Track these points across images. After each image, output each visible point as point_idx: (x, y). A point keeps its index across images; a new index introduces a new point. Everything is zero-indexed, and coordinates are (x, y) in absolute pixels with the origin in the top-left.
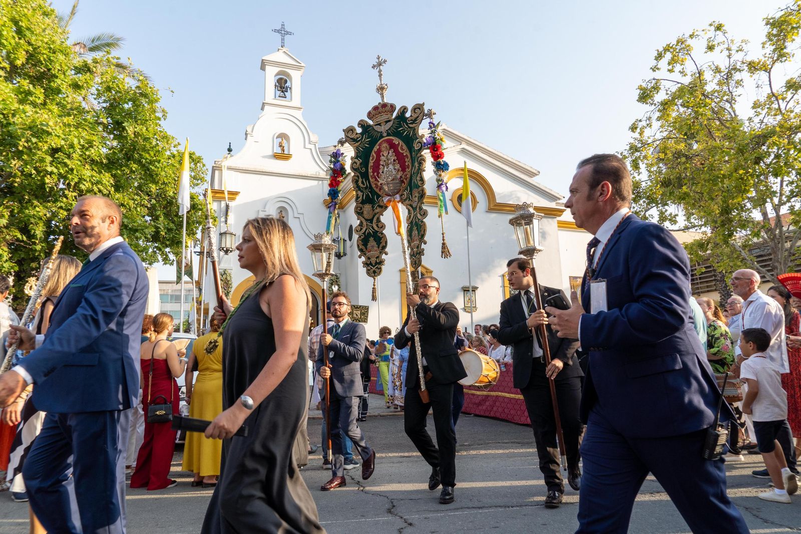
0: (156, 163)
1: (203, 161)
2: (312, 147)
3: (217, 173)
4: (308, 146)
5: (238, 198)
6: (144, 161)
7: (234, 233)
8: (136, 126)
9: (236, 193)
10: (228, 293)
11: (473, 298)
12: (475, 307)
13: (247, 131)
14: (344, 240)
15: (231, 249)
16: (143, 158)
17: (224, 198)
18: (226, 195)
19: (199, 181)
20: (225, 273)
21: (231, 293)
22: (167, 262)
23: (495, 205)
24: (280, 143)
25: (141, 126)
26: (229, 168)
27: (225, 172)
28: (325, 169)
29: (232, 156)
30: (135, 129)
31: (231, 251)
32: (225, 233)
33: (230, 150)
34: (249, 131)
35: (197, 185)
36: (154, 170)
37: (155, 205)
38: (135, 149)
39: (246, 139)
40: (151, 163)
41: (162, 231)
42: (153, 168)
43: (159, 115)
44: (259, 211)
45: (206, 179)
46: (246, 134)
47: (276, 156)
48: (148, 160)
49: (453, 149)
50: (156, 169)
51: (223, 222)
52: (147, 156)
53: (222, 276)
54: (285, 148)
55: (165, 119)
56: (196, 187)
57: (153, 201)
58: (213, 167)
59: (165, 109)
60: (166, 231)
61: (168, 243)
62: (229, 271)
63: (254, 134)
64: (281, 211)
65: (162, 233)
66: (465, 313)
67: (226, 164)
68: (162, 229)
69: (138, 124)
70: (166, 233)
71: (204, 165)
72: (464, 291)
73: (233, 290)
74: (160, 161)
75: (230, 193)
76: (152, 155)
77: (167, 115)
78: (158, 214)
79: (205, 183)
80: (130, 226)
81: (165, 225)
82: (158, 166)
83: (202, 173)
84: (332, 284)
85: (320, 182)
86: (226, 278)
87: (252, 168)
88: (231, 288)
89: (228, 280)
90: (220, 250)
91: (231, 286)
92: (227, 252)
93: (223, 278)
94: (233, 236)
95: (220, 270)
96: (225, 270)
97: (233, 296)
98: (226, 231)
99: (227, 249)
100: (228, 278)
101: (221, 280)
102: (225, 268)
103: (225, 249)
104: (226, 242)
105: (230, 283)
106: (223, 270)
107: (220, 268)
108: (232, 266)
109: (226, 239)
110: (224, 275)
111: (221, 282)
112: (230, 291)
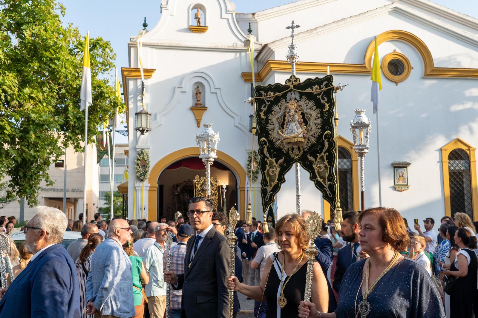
0: (56, 61)
1: (111, 46)
2: (229, 16)
3: (132, 50)
4: (225, 15)
5: (154, 75)
6: (45, 59)
7: (149, 112)
8: (34, 27)
9: (152, 71)
10: (146, 172)
11: (405, 175)
12: (407, 185)
13: (161, 4)
15: (146, 129)
16: (44, 57)
17: (140, 76)
18: (142, 73)
19: (108, 67)
20: (142, 153)
22: (78, 149)
23: (433, 71)
24: (196, 14)
25: (39, 27)
26: (145, 45)
27: (140, 49)
28: (243, 40)
29: (147, 32)
30: (33, 31)
31: (147, 131)
32: (140, 113)
33: (145, 25)
34: (164, 4)
35: (107, 70)
36: (54, 69)
37: (65, 94)
38: (35, 47)
39: (161, 12)
40: (51, 60)
41: (71, 121)
42: (53, 66)
43: (58, 12)
44: (175, 88)
45: (114, 64)
46: (161, 8)
47: (192, 29)
48: (48, 59)
49: (384, 9)
50: (56, 67)
51: (139, 100)
52: (48, 54)
53: (140, 156)
54: (200, 20)
55: (63, 16)
56: (105, 73)
57: (63, 91)
58: (129, 44)
59: (64, 5)
60: (75, 120)
61: (77, 131)
62: (147, 150)
63: (169, 7)
64: (198, 87)
65: (71, 122)
66: (395, 192)
67: (141, 40)
68: (72, 118)
69: (36, 25)
70: (75, 123)
71: (111, 51)
72: (395, 167)
73: (150, 169)
74: (60, 58)
75: (146, 71)
76: (53, 52)
77: (66, 11)
78: (67, 103)
79: (114, 68)
80: (36, 121)
81: (74, 114)
82: (58, 63)
83: (111, 58)
84: (250, 161)
85: (238, 54)
86: (143, 158)
87: (167, 43)
88: (149, 167)
89: (145, 159)
90: (137, 130)
91: (148, 166)
92: (142, 132)
93: (141, 158)
94: (149, 116)
95: (138, 150)
96: (143, 149)
97: (150, 175)
98: (142, 110)
99: (143, 129)
100: (145, 158)
101: (138, 160)
102: (142, 148)
103: (141, 129)
104: (141, 122)
105: (147, 162)
106: (140, 149)
107: (137, 147)
108: (149, 145)
109: (141, 119)
110: (141, 155)
111: (139, 162)
112: (148, 171)
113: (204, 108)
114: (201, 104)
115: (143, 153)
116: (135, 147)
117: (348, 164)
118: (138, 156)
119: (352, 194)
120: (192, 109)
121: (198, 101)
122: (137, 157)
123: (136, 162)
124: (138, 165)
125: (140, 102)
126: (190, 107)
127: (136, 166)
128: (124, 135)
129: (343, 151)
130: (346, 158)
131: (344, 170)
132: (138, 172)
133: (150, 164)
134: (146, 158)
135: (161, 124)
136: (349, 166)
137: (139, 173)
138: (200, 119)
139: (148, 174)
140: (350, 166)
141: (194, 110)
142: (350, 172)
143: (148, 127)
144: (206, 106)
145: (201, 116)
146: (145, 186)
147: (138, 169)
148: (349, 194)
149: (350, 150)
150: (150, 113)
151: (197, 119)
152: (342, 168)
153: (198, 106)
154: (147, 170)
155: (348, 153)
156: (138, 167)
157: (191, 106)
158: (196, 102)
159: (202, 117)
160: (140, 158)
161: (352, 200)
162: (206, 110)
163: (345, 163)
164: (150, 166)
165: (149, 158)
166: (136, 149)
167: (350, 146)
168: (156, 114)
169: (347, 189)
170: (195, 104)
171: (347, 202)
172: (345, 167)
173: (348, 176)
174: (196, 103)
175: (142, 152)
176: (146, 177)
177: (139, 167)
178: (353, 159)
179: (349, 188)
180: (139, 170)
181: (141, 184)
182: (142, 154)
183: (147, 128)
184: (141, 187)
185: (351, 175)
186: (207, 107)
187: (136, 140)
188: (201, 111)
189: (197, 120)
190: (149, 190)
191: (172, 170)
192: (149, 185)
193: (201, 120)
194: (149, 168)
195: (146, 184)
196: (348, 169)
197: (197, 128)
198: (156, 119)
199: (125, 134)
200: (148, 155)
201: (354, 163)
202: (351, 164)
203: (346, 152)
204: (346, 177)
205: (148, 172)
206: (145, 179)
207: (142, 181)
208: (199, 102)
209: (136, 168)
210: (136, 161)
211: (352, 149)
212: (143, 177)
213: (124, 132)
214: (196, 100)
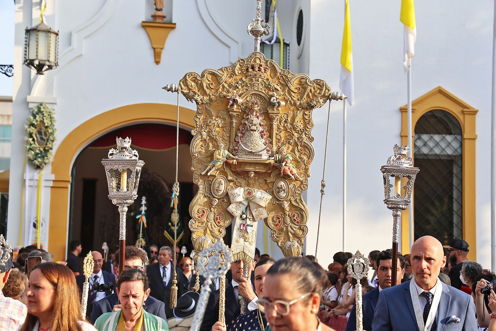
10: (46, 151)
14: (285, 44)
15: (47, 63)
20: (39, 111)
21: (53, 152)
31: (50, 67)
32: (36, 30)
51: (36, 4)
53: (35, 117)
62: (49, 106)
73: (56, 146)
86: (42, 122)
88: (53, 141)
89: (46, 125)
90: (28, 65)
91: (51, 138)
92: (40, 69)
93: (37, 121)
94: (53, 36)
95: (31, 106)
96: (41, 104)
97: (55, 158)
98: (40, 25)
99: (41, 62)
100: (45, 121)
101: (32, 125)
102: (41, 101)
103: (36, 62)
104: (37, 49)
105: (50, 131)
106: (37, 105)
107: (29, 99)
108: (54, 96)
109: (37, 42)
110: (37, 116)
111: (33, 130)
112: (51, 149)
113: (171, 26)
114: (164, 17)
115: (42, 112)
116: (26, 99)
117: (456, 145)
118: (32, 118)
119: (462, 208)
120: (145, 26)
121: (157, 9)
122: (29, 119)
123: (26, 130)
124: (31, 135)
125: (38, 7)
126: (141, 21)
127: (26, 138)
128: (5, 73)
129: (446, 120)
130: (450, 134)
131: (445, 158)
132: (30, 149)
133: (56, 134)
134: (47, 122)
135: (81, 55)
136: (456, 150)
137: (33, 153)
138: (162, 47)
139: (51, 154)
140: (459, 151)
141: (147, 29)
142: (459, 163)
143: (52, 59)
144: (173, 22)
145: (163, 42)
146: (43, 178)
147: (31, 144)
148: (455, 207)
149: (460, 117)
150: (56, 31)
151: (155, 46)
152: (442, 153)
153: (158, 20)
154: (50, 146)
155: (456, 123)
156: (31, 139)
157: (144, 20)
158: (154, 12)
159: (164, 44)
160: (34, 122)
161: (460, 219)
162: (173, 28)
163: (449, 144)
164: (56, 138)
165: (53, 123)
166: (28, 103)
167: (460, 109)
168: (70, 35)
169: (451, 198)
170: (152, 16)
171: (451, 223)
172: (449, 152)
173: (455, 170)
174: (153, 14)
175: (39, 109)
176: (46, 161)
177: (34, 140)
178: (466, 136)
179: (455, 194)
180: (33, 145)
181: (36, 174)
182: (40, 115)
183: (49, 61)
184: (38, 180)
185: (461, 168)
186: (175, 24)
187: (29, 85)
188: (161, 32)
189: (154, 49)
190: (51, 187)
191: (102, 148)
192: (53, 177)
193: (162, 49)
194: (55, 142)
195: (47, 173)
196: (455, 156)
197: (155, 64)
198: (70, 44)
199: (7, 73)
200: (52, 116)
201: (467, 143)
202: (462, 146)
203: (451, 121)
204: (451, 173)
205: (50, 151)
206: (45, 164)
207: (38, 167)
208: (159, 13)
209: (27, 142)
210: (26, 127)
211: (464, 114)
212: (40, 160)
213: (6, 67)
214: (155, 7)
